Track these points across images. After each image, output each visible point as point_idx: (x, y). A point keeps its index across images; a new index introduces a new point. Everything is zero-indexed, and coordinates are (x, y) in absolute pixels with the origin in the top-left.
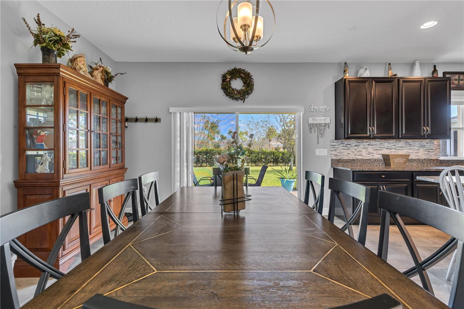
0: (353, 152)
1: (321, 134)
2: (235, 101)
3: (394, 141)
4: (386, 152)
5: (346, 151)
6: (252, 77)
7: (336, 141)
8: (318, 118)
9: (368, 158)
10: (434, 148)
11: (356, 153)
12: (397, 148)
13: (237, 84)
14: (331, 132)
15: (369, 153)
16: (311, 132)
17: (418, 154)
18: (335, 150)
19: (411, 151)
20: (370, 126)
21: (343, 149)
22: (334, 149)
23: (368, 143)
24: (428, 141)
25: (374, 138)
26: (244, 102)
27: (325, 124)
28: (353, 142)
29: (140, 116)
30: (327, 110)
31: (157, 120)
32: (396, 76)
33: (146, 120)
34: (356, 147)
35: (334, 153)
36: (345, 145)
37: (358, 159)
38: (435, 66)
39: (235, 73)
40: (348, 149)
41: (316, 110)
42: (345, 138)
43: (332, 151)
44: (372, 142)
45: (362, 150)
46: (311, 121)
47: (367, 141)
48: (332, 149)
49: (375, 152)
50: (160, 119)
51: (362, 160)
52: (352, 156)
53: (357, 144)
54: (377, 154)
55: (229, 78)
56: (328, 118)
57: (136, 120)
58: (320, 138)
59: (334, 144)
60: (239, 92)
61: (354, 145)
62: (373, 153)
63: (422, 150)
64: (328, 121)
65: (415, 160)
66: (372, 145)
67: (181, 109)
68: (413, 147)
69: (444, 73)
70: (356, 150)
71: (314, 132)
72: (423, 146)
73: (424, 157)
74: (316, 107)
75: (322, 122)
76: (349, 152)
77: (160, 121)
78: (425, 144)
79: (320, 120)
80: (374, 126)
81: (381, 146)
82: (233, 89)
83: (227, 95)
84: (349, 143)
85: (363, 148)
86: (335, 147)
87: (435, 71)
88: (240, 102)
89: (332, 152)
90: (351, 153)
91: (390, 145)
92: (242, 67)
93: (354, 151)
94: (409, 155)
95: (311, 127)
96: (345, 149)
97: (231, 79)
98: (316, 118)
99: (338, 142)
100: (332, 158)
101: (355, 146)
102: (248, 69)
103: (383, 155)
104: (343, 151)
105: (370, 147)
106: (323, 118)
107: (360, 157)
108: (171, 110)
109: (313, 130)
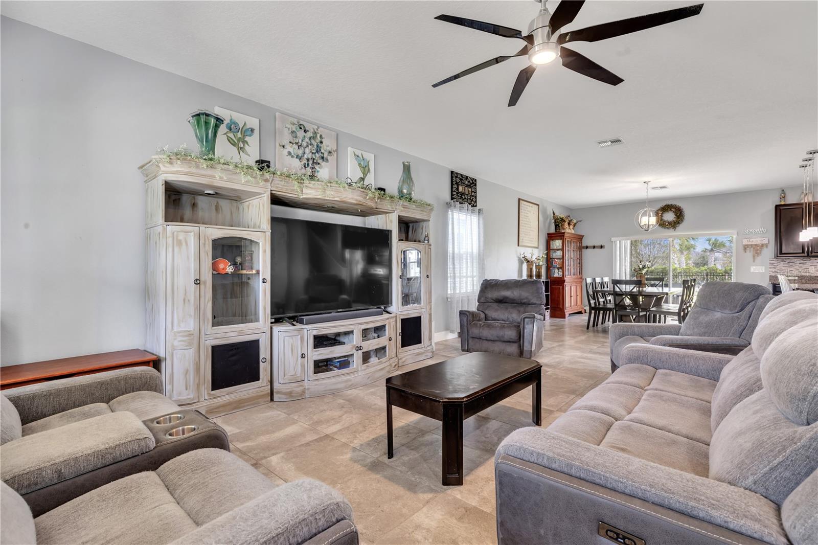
1: (758, 253)
2: (666, 230)
6: (683, 210)
7: (775, 259)
8: (754, 240)
13: (670, 216)
14: (769, 251)
16: (746, 252)
18: (775, 267)
21: (784, 266)
22: (773, 267)
26: (675, 230)
27: (763, 245)
28: (798, 260)
29: (589, 245)
31: (601, 247)
33: (594, 247)
35: (774, 270)
36: (786, 263)
37: (802, 276)
39: (667, 208)
40: (791, 266)
43: (770, 268)
45: (810, 267)
46: (745, 242)
48: (771, 267)
50: (604, 246)
53: (802, 262)
56: (767, 239)
57: (587, 247)
58: (756, 257)
59: (774, 262)
60: (670, 223)
61: (798, 263)
64: (766, 241)
67: (620, 238)
70: (801, 267)
71: (750, 252)
75: (759, 242)
76: (792, 269)
77: (604, 248)
79: (757, 241)
82: (667, 221)
83: (662, 226)
84: (792, 261)
85: (811, 266)
86: (775, 264)
88: (672, 230)
89: (770, 270)
90: (794, 270)
92: (674, 203)
93: (799, 268)
95: (746, 247)
96: (786, 267)
97: (662, 213)
98: (752, 240)
99: (778, 260)
100: (770, 274)
101: (800, 263)
102: (679, 204)
104: (784, 268)
106: (759, 240)
107: (807, 274)
108: (613, 239)
109: (748, 251)
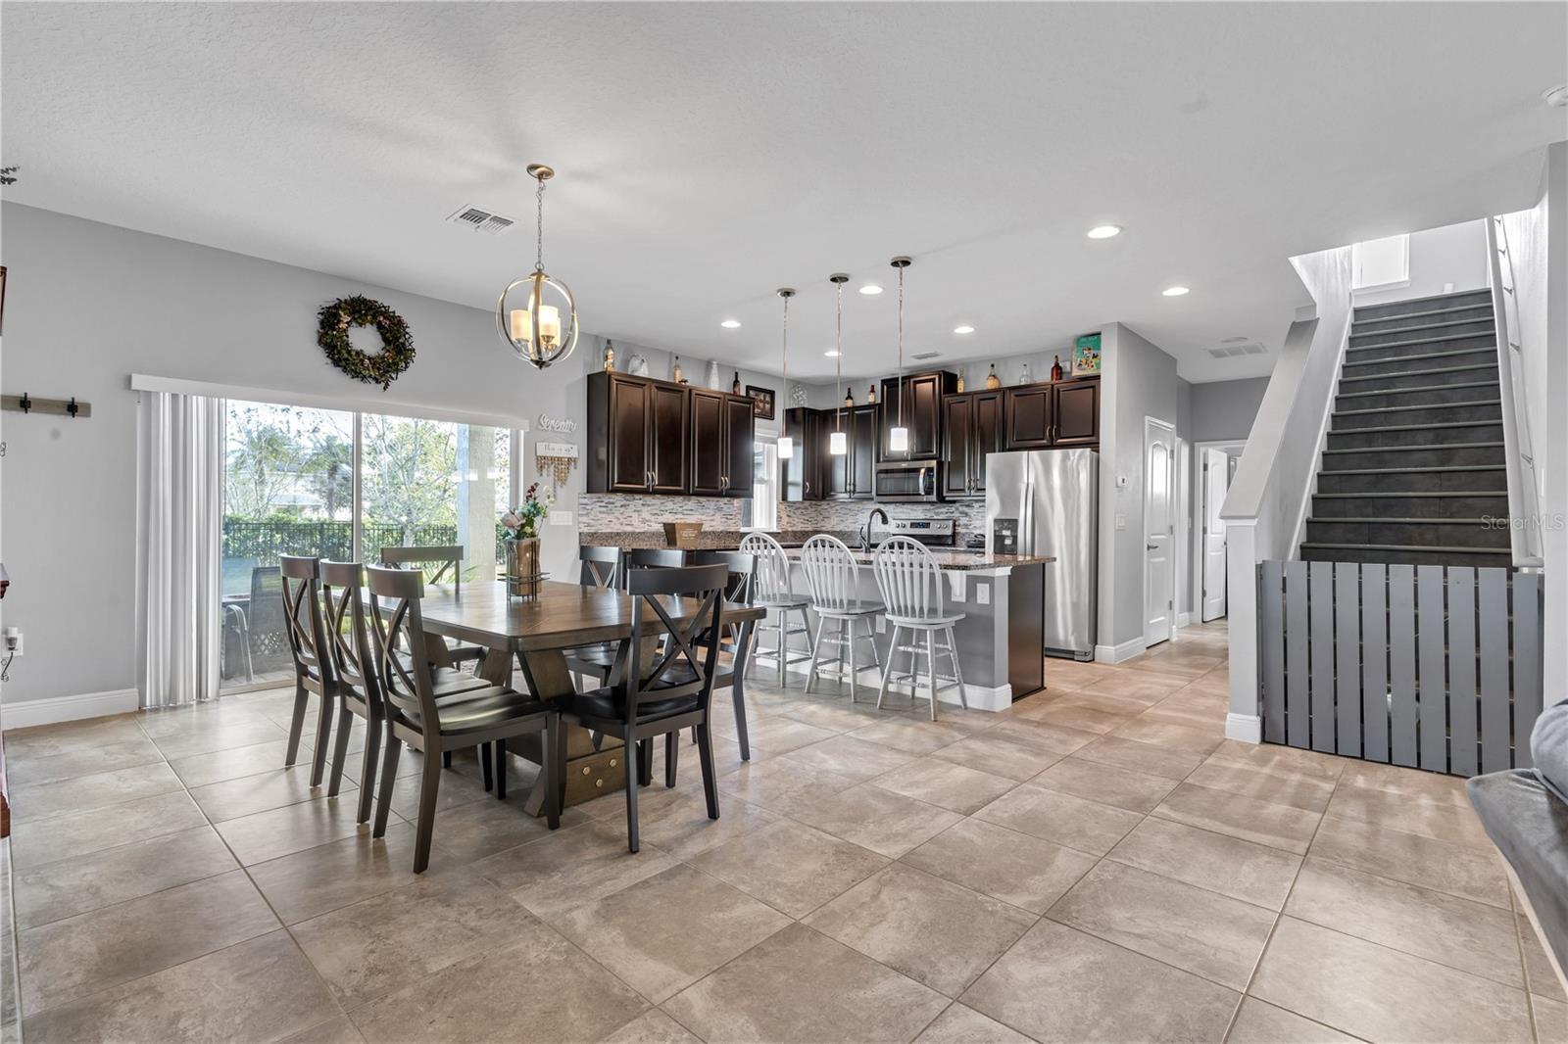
0: (619, 519)
1: (561, 479)
2: (359, 383)
3: (681, 498)
4: (669, 518)
5: (604, 515)
6: (407, 330)
7: (588, 495)
8: (556, 446)
9: (642, 530)
10: (734, 513)
11: (622, 520)
12: (685, 512)
13: (365, 340)
14: (578, 476)
15: (644, 521)
16: (541, 475)
17: (714, 523)
18: (587, 514)
19: (704, 517)
20: (648, 470)
21: (600, 512)
22: (585, 512)
23: (641, 502)
24: (726, 500)
25: (655, 492)
26: (385, 389)
27: (569, 459)
28: (618, 499)
30: (573, 430)
31: (72, 408)
32: (687, 384)
33: (26, 404)
34: (623, 509)
35: (584, 519)
36: (603, 504)
37: (625, 533)
38: (737, 374)
39: (362, 309)
40: (608, 513)
41: (553, 428)
42: (608, 491)
43: (582, 515)
44: (649, 499)
45: (633, 515)
46: (542, 450)
47: (641, 496)
48: (580, 512)
49: (653, 519)
50: (87, 408)
51: (632, 533)
52: (616, 527)
53: (624, 502)
54: (656, 522)
55: (347, 323)
56: (575, 447)
58: (558, 487)
59: (586, 501)
60: (374, 362)
61: (618, 504)
62: (650, 521)
63: (718, 516)
64: (574, 454)
65: (710, 533)
66: (648, 505)
67: (179, 385)
68: (708, 511)
69: (749, 388)
70: (622, 514)
71: (548, 475)
72: (720, 509)
73: (721, 529)
74: (553, 422)
75: (564, 454)
76: (611, 518)
77: (90, 414)
78: (723, 506)
79: (560, 449)
80: (654, 470)
81: (662, 508)
82: (358, 353)
83: (336, 363)
84: (611, 500)
85: (634, 511)
86: (588, 507)
87: (736, 382)
88: (375, 386)
89: (581, 519)
90: (615, 520)
91: (675, 506)
92: (382, 299)
93: (620, 516)
94: (702, 524)
95: (542, 463)
96: (604, 513)
97: (351, 323)
98: (552, 445)
99: (592, 498)
100: (581, 530)
101: (622, 506)
102: (398, 308)
103: (665, 525)
104: (601, 515)
105: (646, 508)
106: (564, 446)
107: (629, 529)
108: (139, 382)
109: (545, 471)
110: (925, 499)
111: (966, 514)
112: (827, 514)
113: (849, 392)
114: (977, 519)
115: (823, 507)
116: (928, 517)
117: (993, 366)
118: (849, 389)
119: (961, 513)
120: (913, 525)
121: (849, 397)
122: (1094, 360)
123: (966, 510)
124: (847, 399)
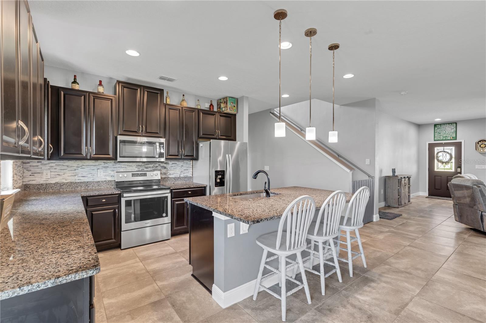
110: (158, 160)
111: (165, 168)
112: (33, 170)
113: (75, 79)
114: (171, 170)
115: (31, 164)
116: (140, 170)
117: (183, 95)
118: (75, 76)
119: (162, 167)
120: (133, 175)
121: (75, 82)
122: (234, 108)
123: (165, 165)
124: (73, 83)
